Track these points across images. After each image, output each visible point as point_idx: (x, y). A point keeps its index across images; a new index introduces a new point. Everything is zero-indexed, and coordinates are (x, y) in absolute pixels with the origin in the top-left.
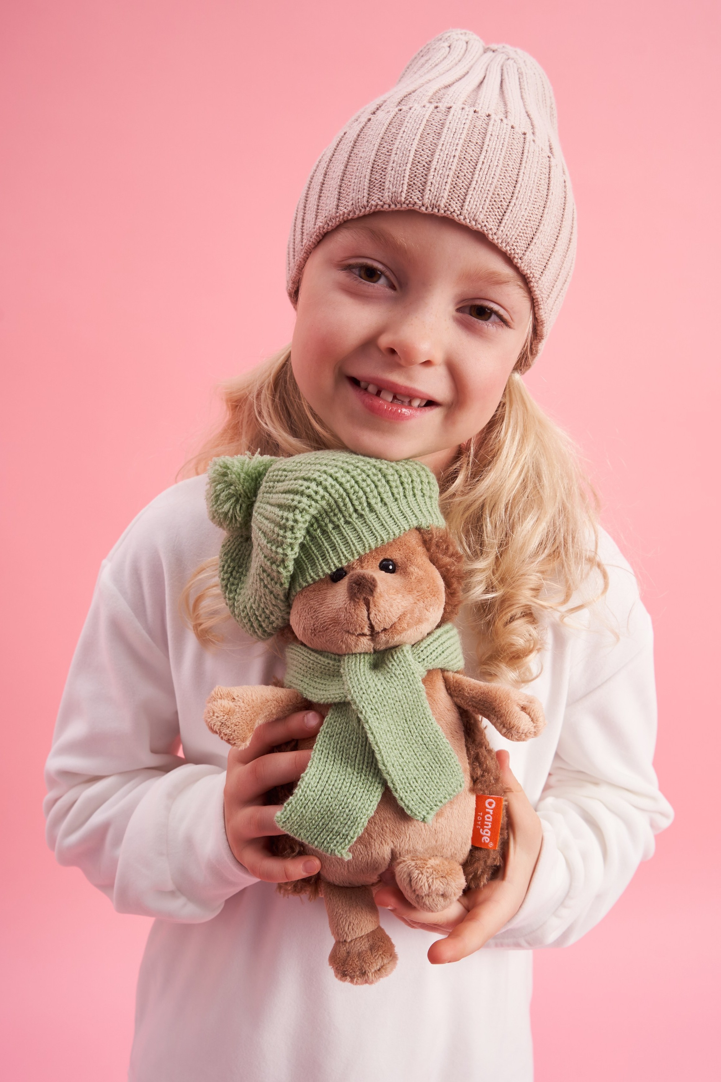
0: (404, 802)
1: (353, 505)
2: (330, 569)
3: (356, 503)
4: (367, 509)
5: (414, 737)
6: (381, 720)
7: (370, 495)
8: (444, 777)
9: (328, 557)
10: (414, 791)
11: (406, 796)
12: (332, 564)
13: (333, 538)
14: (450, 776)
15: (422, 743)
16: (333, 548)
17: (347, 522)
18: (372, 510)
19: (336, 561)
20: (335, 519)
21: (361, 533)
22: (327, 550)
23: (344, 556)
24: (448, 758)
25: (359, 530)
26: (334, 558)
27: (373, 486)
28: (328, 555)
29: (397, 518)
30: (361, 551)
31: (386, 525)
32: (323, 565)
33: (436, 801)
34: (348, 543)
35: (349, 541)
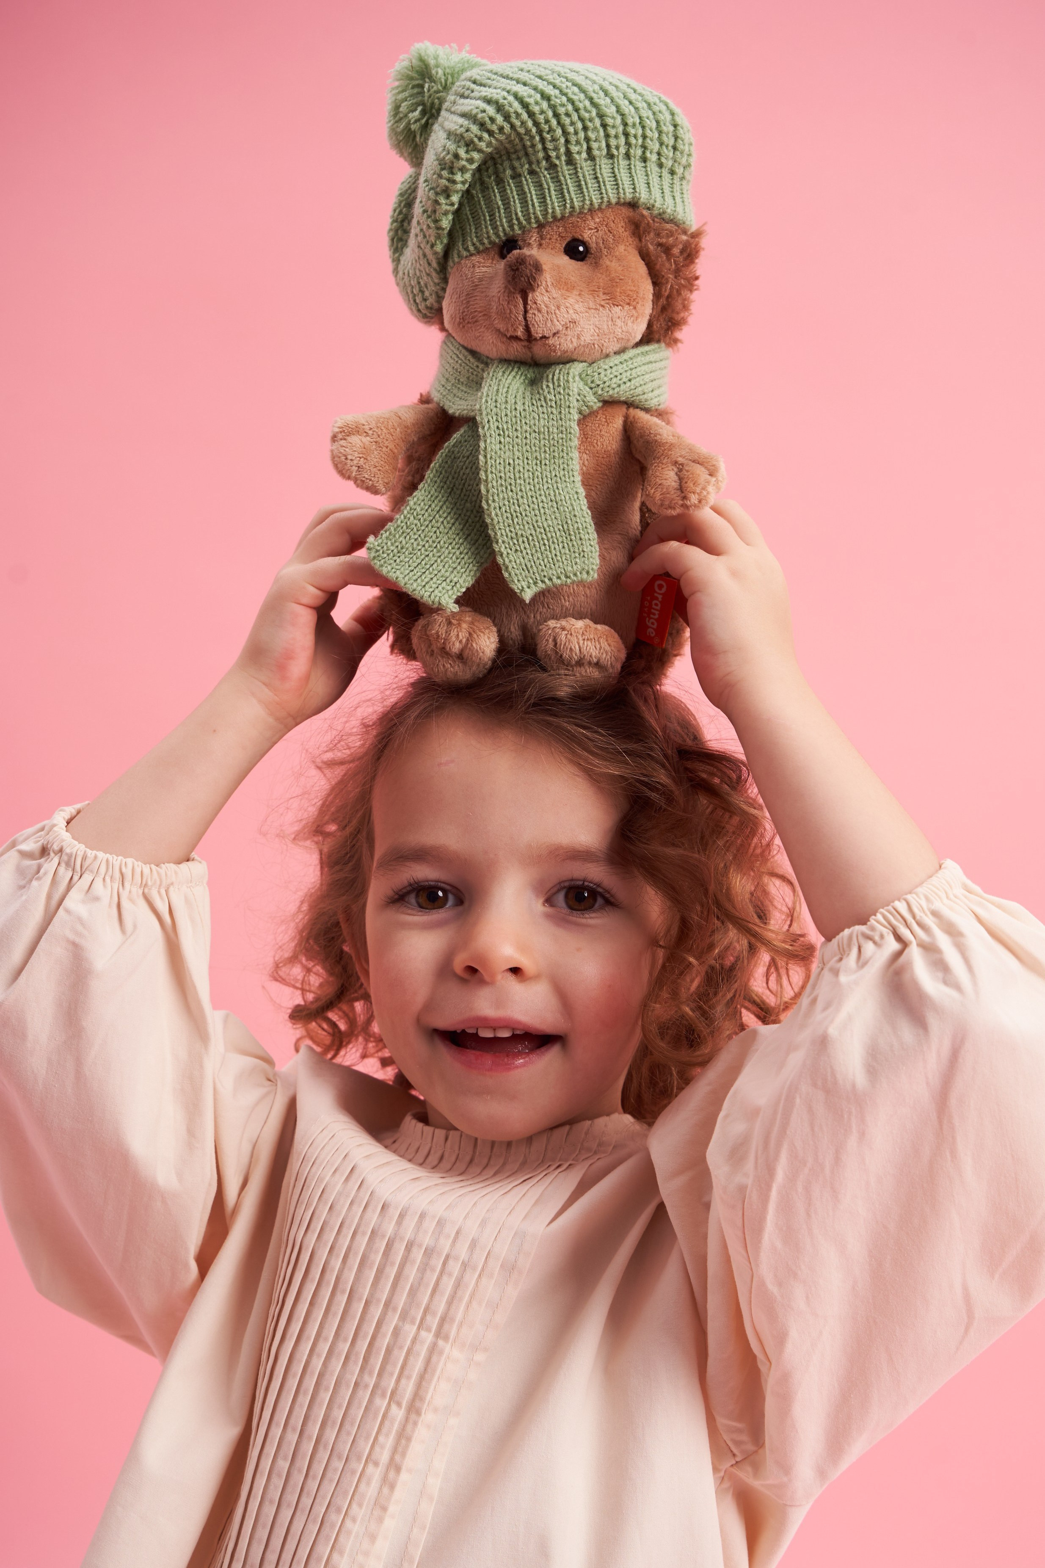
0: (504, 560)
1: (545, 149)
2: (498, 236)
3: (550, 146)
4: (563, 158)
5: (545, 487)
6: (504, 446)
7: (573, 139)
8: (567, 552)
9: (497, 218)
10: (521, 552)
11: (508, 553)
12: (501, 229)
13: (509, 192)
14: (577, 555)
15: (553, 498)
16: (506, 206)
17: (532, 172)
18: (570, 161)
19: (506, 225)
20: (516, 164)
21: (547, 191)
22: (499, 208)
23: (518, 219)
24: (581, 531)
25: (546, 186)
26: (504, 220)
27: (579, 125)
28: (497, 214)
29: (604, 182)
30: (541, 217)
31: (584, 187)
32: (490, 227)
33: (545, 576)
34: (526, 202)
35: (529, 199)
